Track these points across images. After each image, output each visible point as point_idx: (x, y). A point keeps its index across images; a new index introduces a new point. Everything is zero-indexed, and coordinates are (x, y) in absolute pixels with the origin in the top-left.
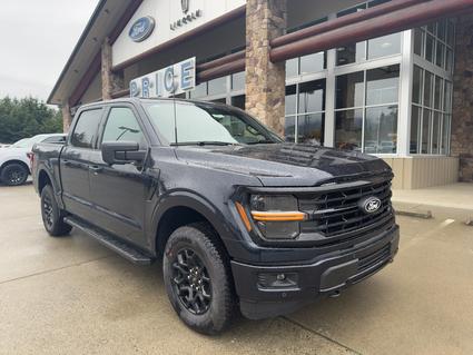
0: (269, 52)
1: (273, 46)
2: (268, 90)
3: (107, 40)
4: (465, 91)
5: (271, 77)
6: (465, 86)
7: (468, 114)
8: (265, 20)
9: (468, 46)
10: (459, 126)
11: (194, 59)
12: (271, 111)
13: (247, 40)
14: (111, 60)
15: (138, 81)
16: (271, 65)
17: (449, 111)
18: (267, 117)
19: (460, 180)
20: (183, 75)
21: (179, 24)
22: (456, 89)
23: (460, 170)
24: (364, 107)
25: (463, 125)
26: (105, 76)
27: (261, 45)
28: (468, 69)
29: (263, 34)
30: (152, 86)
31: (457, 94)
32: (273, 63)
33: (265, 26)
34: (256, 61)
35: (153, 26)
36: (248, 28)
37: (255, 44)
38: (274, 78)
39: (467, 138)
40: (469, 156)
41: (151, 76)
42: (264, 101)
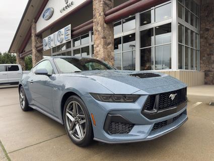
0: (104, 18)
1: (106, 15)
2: (104, 38)
3: (34, 20)
4: (206, 38)
5: (106, 31)
6: (206, 36)
7: (208, 50)
8: (102, 2)
9: (206, 16)
10: (204, 56)
11: (70, 25)
12: (106, 49)
13: (94, 13)
14: (35, 30)
15: (46, 39)
16: (105, 25)
17: (198, 48)
18: (104, 52)
19: (206, 83)
20: (65, 33)
21: (64, 10)
22: (201, 37)
23: (205, 78)
24: (154, 46)
25: (206, 55)
26: (33, 38)
27: (100, 15)
28: (207, 27)
29: (101, 9)
30: (52, 41)
31: (202, 40)
32: (106, 24)
33: (102, 5)
34: (98, 23)
35: (53, 12)
36: (94, 7)
37: (97, 15)
38: (107, 32)
39: (208, 62)
40: (209, 71)
41: (52, 36)
42: (102, 43)
